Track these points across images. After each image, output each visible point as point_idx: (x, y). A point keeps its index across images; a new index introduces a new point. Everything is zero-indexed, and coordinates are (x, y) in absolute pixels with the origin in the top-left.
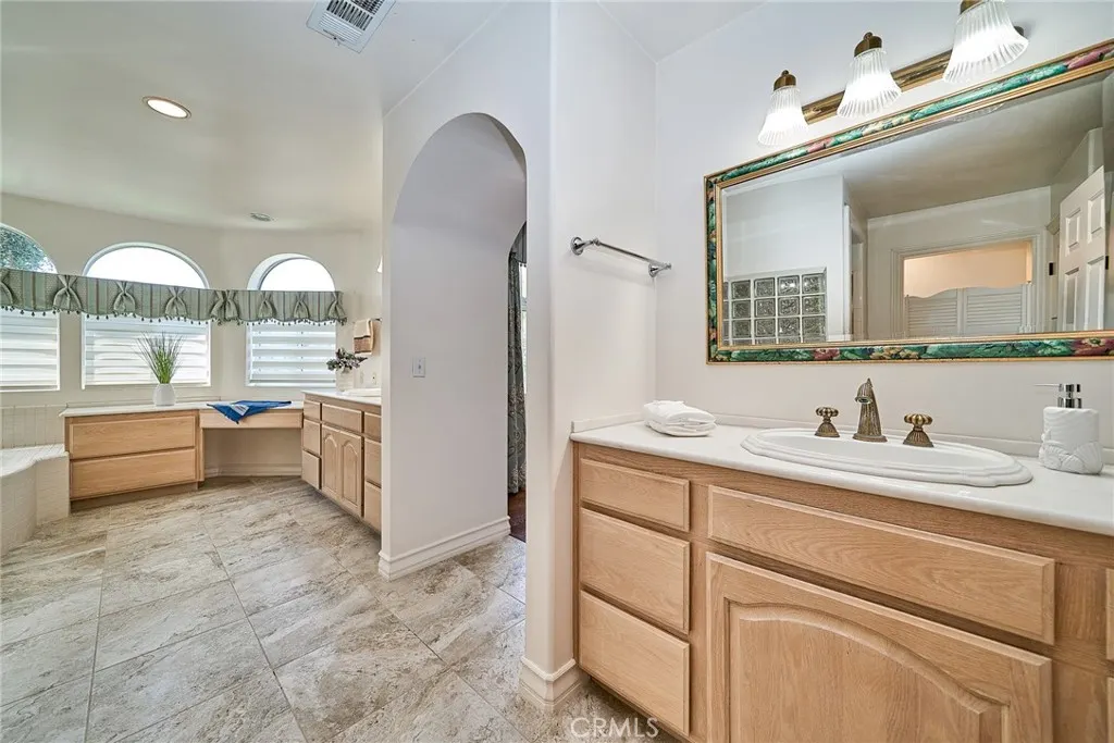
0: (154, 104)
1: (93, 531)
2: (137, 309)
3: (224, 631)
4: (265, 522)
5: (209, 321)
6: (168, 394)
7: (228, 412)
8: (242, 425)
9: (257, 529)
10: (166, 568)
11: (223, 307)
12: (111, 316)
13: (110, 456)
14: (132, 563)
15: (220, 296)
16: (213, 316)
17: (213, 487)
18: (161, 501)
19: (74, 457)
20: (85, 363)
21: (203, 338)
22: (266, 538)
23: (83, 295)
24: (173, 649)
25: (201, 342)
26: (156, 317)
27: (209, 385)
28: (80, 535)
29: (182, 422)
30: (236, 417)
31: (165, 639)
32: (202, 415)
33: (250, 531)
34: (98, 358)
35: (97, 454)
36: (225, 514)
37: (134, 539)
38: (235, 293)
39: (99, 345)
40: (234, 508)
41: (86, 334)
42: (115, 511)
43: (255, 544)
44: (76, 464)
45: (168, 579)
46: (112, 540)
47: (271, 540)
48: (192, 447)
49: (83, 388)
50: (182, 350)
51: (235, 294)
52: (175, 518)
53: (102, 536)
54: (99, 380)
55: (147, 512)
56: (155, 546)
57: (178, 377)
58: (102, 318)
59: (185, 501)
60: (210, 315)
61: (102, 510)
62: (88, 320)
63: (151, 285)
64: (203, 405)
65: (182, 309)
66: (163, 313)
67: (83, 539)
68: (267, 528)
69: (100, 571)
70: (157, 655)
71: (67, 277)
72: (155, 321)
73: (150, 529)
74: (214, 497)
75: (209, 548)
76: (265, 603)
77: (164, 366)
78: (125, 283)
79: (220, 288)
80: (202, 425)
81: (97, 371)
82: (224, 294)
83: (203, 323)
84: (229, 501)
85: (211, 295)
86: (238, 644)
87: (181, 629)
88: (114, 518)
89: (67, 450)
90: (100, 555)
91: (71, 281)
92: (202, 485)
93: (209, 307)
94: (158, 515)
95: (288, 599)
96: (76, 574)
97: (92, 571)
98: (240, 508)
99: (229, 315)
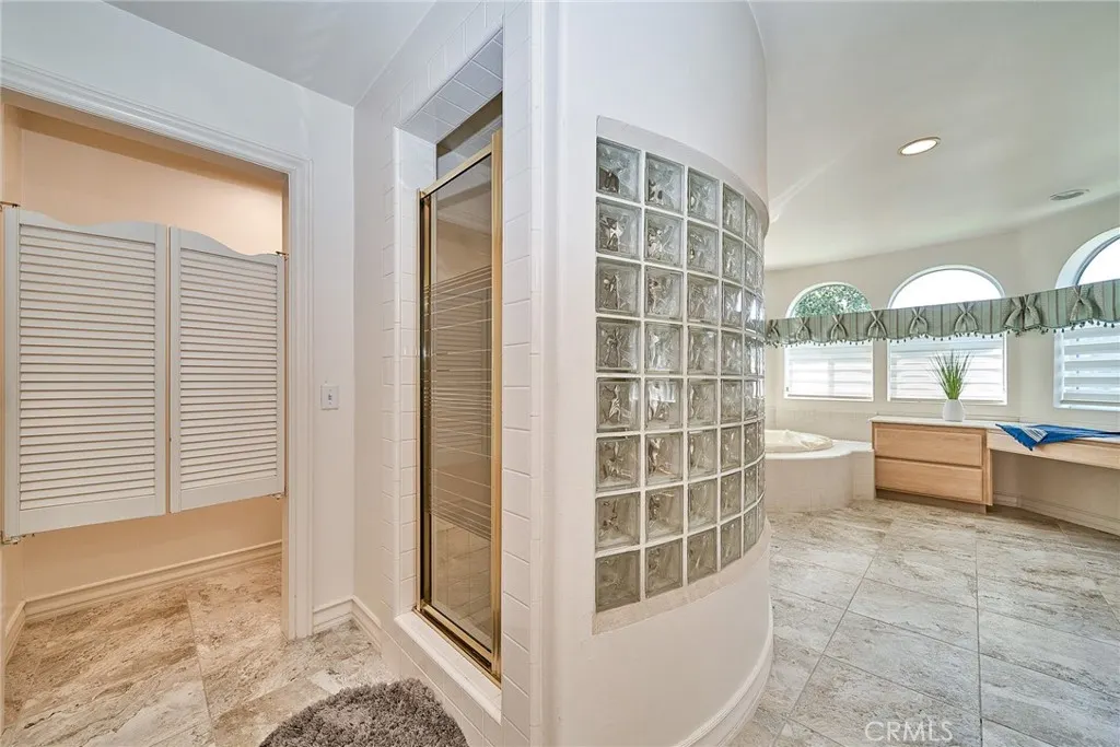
0: (907, 151)
1: (884, 517)
2: (929, 331)
3: (949, 649)
4: (1052, 576)
5: (1006, 333)
6: (956, 409)
7: (1018, 434)
8: (1036, 452)
9: (1037, 579)
10: (924, 569)
11: (1022, 314)
12: (908, 339)
13: (902, 459)
14: (900, 552)
15: (1018, 303)
16: (1009, 327)
17: (1005, 516)
18: (946, 511)
19: (878, 454)
20: (890, 380)
21: (999, 352)
22: (1044, 594)
23: (886, 323)
24: (901, 632)
25: (995, 356)
26: (946, 335)
27: (1005, 403)
28: (876, 516)
29: (967, 439)
30: (1030, 443)
31: (897, 621)
32: (989, 435)
33: (1025, 576)
34: (900, 375)
35: (893, 456)
36: (1005, 547)
37: (912, 534)
38: (1037, 296)
39: (901, 364)
40: (1018, 546)
41: (891, 356)
42: (907, 507)
43: (1026, 592)
44: (880, 460)
45: (921, 578)
46: (893, 528)
47: (1049, 598)
48: (978, 467)
49: (889, 399)
50: (971, 367)
51: (1036, 299)
52: (952, 532)
53: (888, 522)
54: (900, 394)
55: (931, 517)
56: (922, 547)
57: (966, 393)
58: (901, 341)
59: (968, 520)
60: (1004, 327)
61: (896, 503)
62: (892, 344)
63: (942, 306)
64: (990, 425)
65: (971, 324)
66: (953, 331)
67: (876, 519)
68: (1051, 583)
69: (876, 547)
70: (888, 629)
71: (876, 312)
72: (946, 339)
73: (926, 532)
74: (1000, 526)
75: (971, 571)
76: (1006, 655)
77: (953, 383)
78: (918, 309)
79: (1016, 295)
80: (991, 445)
81: (899, 386)
82: (1022, 300)
83: (996, 336)
84: (1018, 537)
85: (1005, 304)
86: (957, 669)
87: (914, 622)
88: (902, 513)
89: (873, 447)
90: (881, 535)
91: (879, 314)
92: (989, 510)
93: (1003, 318)
94: (937, 523)
95: (1039, 670)
96: (862, 542)
97: (871, 543)
98: (1027, 548)
99: (1028, 323)
